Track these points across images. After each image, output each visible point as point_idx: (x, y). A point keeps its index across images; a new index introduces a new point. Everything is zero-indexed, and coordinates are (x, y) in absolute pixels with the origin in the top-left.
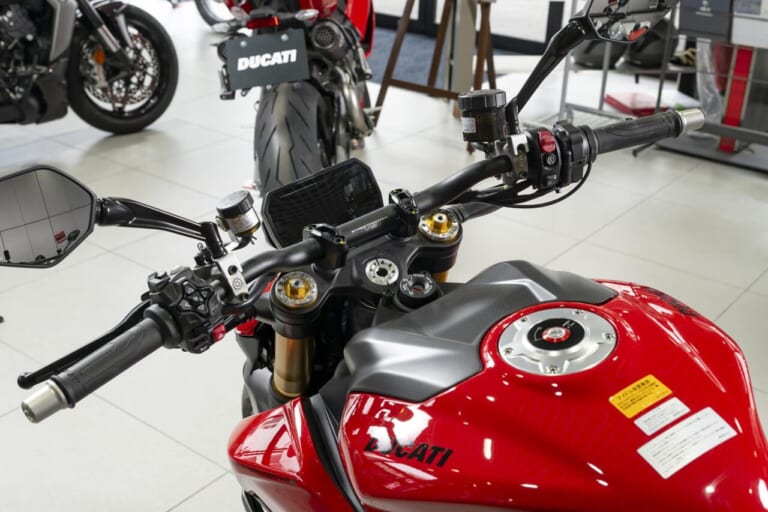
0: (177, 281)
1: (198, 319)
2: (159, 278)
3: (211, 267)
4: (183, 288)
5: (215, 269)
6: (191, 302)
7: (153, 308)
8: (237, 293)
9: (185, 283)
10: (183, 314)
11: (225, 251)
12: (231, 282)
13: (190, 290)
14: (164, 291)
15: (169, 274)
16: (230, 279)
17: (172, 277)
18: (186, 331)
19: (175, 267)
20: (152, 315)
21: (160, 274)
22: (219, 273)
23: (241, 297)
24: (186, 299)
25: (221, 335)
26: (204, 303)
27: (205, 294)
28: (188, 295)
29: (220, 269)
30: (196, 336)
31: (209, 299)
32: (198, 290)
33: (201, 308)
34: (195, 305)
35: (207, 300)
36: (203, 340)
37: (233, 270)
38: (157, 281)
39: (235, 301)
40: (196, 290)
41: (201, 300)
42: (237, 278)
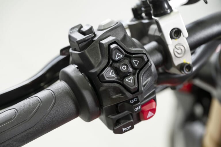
0: (104, 42)
1: (123, 94)
2: (84, 33)
3: (149, 24)
4: (110, 51)
5: (154, 27)
6: (117, 71)
7: (71, 69)
8: (177, 62)
9: (113, 46)
10: (105, 84)
11: (170, 7)
12: (171, 49)
13: (118, 56)
14: (86, 51)
15: (95, 29)
16: (171, 44)
17: (99, 34)
18: (107, 104)
19: (105, 22)
20: (68, 79)
21: (85, 29)
22: (158, 34)
23: (182, 67)
24: (111, 66)
25: (150, 114)
26: (134, 74)
27: (136, 63)
28: (115, 61)
29: (160, 29)
30: (118, 113)
31: (141, 70)
32: (129, 55)
33: (129, 80)
34: (122, 76)
35: (137, 71)
36: (127, 118)
37: (176, 33)
38: (79, 37)
39: (173, 70)
40: (126, 56)
41: (131, 70)
42: (179, 44)
